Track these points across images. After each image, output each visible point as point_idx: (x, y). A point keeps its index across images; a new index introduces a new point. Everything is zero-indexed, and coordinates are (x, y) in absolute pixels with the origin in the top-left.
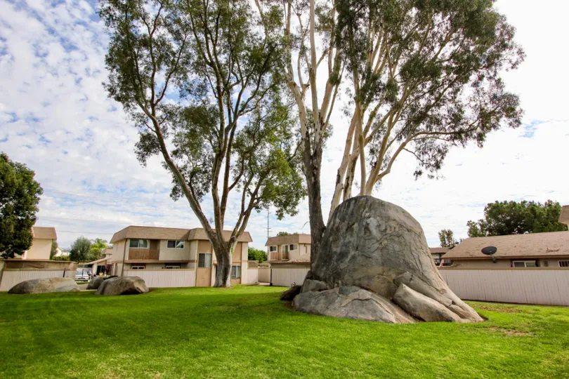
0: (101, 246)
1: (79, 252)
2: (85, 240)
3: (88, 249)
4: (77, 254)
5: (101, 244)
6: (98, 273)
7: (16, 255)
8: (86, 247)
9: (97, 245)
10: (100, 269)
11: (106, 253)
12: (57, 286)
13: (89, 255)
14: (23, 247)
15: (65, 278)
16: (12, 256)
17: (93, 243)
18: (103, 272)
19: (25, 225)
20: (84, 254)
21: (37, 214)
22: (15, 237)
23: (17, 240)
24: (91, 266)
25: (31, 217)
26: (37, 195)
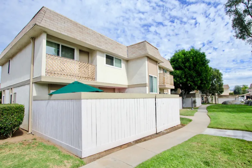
0: (246, 88)
1: (237, 91)
2: (238, 86)
3: (240, 90)
4: (236, 92)
5: (246, 87)
6: (247, 99)
7: (221, 94)
8: (239, 89)
9: (244, 87)
10: (248, 97)
11: (248, 91)
12: (235, 103)
13: (241, 92)
14: (222, 92)
15: (236, 100)
16: (220, 94)
17: (241, 87)
18: (249, 98)
19: (221, 85)
20: (239, 92)
21: (223, 82)
22: (219, 89)
23: (220, 90)
24: (243, 96)
25: (222, 83)
26: (221, 76)
